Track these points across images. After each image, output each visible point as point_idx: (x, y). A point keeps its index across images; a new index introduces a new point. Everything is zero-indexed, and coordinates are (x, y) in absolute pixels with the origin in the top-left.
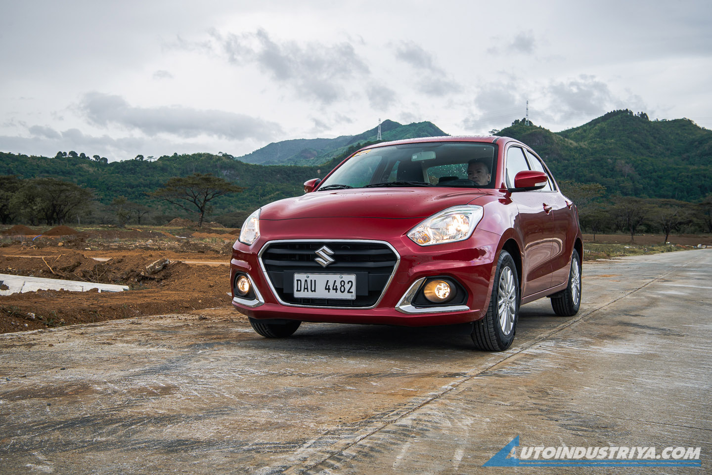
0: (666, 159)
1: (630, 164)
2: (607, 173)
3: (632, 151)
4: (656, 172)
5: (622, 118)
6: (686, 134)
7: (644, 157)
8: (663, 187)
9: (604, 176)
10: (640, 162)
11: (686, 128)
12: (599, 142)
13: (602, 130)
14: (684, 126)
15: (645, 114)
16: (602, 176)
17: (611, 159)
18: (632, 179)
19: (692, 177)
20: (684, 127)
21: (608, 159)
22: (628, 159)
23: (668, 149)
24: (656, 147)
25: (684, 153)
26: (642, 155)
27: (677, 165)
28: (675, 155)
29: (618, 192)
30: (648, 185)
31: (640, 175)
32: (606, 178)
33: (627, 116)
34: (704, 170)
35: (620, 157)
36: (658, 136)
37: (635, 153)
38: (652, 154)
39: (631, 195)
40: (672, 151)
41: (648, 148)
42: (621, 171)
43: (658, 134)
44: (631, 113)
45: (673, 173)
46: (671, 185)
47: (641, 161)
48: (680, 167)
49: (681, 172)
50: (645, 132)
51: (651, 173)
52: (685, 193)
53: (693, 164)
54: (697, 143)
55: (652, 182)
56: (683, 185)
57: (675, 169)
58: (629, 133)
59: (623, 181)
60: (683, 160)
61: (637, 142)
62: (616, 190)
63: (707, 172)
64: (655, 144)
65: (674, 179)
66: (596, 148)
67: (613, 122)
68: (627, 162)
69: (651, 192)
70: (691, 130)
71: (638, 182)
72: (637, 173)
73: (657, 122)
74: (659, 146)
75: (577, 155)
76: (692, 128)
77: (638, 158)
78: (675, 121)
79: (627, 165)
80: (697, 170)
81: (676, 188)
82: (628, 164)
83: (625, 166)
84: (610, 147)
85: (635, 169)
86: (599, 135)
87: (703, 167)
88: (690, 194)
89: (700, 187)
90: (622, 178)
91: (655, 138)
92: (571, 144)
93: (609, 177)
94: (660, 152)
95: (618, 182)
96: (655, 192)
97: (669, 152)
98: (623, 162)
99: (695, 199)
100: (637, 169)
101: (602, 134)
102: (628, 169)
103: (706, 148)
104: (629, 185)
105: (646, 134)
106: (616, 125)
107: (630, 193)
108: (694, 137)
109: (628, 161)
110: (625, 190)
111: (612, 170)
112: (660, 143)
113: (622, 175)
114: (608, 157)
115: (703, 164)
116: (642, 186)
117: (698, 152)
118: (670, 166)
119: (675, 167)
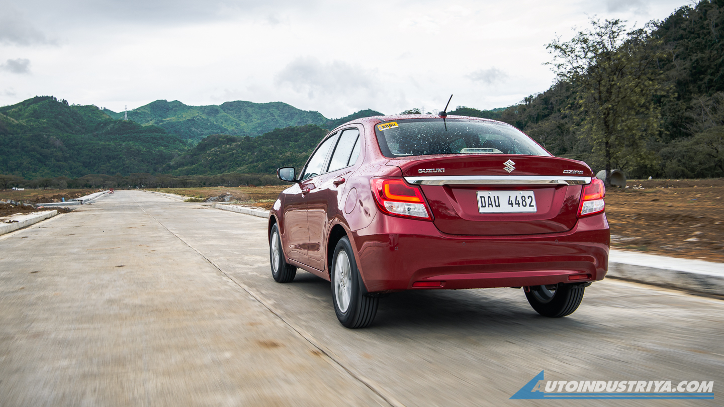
0: (83, 136)
1: (60, 140)
2: (43, 145)
3: (59, 129)
4: (77, 145)
5: (49, 102)
7: (68, 134)
8: (83, 157)
9: (42, 148)
10: (66, 138)
11: (95, 112)
12: (35, 121)
13: (35, 111)
14: (93, 110)
15: (66, 101)
16: (40, 148)
17: (46, 135)
18: (61, 150)
19: (101, 150)
20: (93, 112)
23: (83, 128)
24: (75, 126)
25: (95, 131)
26: (67, 132)
27: (91, 140)
28: (88, 132)
29: (53, 159)
30: (73, 154)
31: (67, 147)
32: (44, 149)
33: (53, 102)
34: (108, 145)
35: (52, 134)
36: (76, 118)
37: (62, 130)
38: (73, 131)
39: (61, 161)
40: (86, 129)
41: (69, 126)
42: (54, 144)
43: (76, 116)
44: (55, 99)
45: (89, 147)
46: (88, 155)
47: (67, 137)
48: (93, 142)
49: (94, 146)
50: (67, 114)
51: (74, 146)
52: (98, 160)
53: (101, 140)
54: (102, 125)
55: (76, 152)
56: (96, 155)
57: (90, 143)
58: (55, 115)
59: (56, 152)
60: (94, 137)
61: (62, 122)
62: (51, 157)
64: (74, 123)
65: (90, 150)
66: (33, 125)
67: (43, 105)
68: (57, 138)
69: (75, 159)
71: (66, 152)
72: (64, 145)
73: (73, 106)
74: (78, 125)
75: (19, 131)
76: (99, 113)
77: (65, 135)
78: (87, 106)
80: (104, 145)
81: (91, 157)
83: (57, 140)
84: (44, 126)
85: (63, 143)
86: (33, 114)
87: (107, 143)
88: (100, 161)
89: (107, 156)
90: (55, 150)
91: (74, 119)
92: (13, 121)
93: (46, 148)
94: (78, 130)
95: (52, 152)
96: (77, 159)
98: (55, 137)
99: (104, 165)
100: (65, 143)
101: (36, 115)
102: (58, 143)
103: (109, 129)
104: (60, 154)
105: (67, 116)
106: (45, 108)
107: (61, 160)
109: (58, 136)
110: (57, 158)
111: (47, 143)
113: (55, 147)
114: (44, 134)
116: (68, 155)
117: (104, 131)
118: (86, 141)
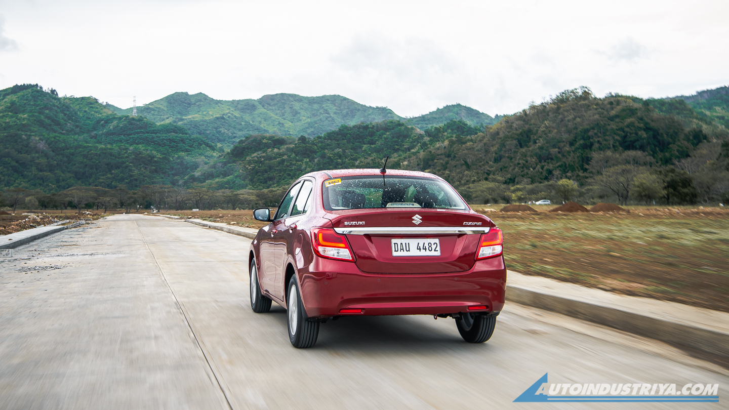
0: (76, 137)
1: (44, 141)
2: (21, 149)
3: (44, 127)
4: (68, 149)
5: (32, 92)
6: (93, 113)
7: (56, 134)
8: (75, 165)
9: (19, 152)
10: (53, 139)
11: (93, 106)
12: (12, 117)
13: (13, 103)
15: (55, 90)
16: (17, 152)
17: (26, 135)
18: (46, 155)
19: (100, 155)
20: (91, 105)
21: (23, 135)
22: (41, 136)
23: (77, 127)
24: (66, 124)
25: (92, 131)
26: (55, 132)
27: (87, 142)
28: (84, 133)
29: (33, 168)
30: (61, 161)
31: (53, 151)
32: (21, 154)
33: (38, 91)
34: (110, 149)
35: (34, 134)
36: (68, 113)
37: (47, 129)
38: (63, 130)
39: (45, 171)
40: (81, 128)
41: (58, 124)
42: (36, 147)
43: (68, 111)
44: (41, 88)
45: (84, 151)
46: (82, 163)
47: (55, 138)
48: (89, 145)
49: (91, 150)
50: (56, 108)
51: (64, 150)
52: (95, 170)
53: (100, 143)
54: (103, 122)
55: (65, 159)
56: (93, 162)
57: (85, 147)
58: (40, 109)
59: (38, 158)
60: (91, 138)
61: (48, 118)
62: (32, 166)
63: (113, 151)
64: (65, 121)
65: (85, 156)
66: (9, 122)
67: (24, 96)
68: (40, 139)
69: (64, 168)
71: (52, 159)
72: (50, 149)
73: (65, 98)
74: (70, 123)
76: (98, 107)
77: (51, 135)
78: (83, 98)
79: (41, 142)
80: (105, 149)
81: (86, 165)
82: (42, 141)
83: (40, 142)
84: (24, 123)
85: (49, 146)
86: (10, 108)
87: (109, 146)
88: (98, 171)
89: (107, 164)
90: (37, 155)
91: (65, 115)
93: (25, 153)
94: (70, 129)
95: (33, 158)
96: (67, 168)
97: (79, 129)
98: (37, 138)
99: (103, 176)
100: (51, 146)
101: (14, 109)
102: (42, 146)
103: (111, 127)
104: (43, 161)
105: (56, 110)
106: (27, 100)
107: (45, 169)
108: (100, 115)
109: (42, 138)
110: (39, 167)
111: (27, 146)
112: (69, 120)
113: (37, 152)
114: (23, 133)
115: (109, 143)
116: (56, 162)
117: (105, 131)
118: (80, 143)
119: (85, 145)
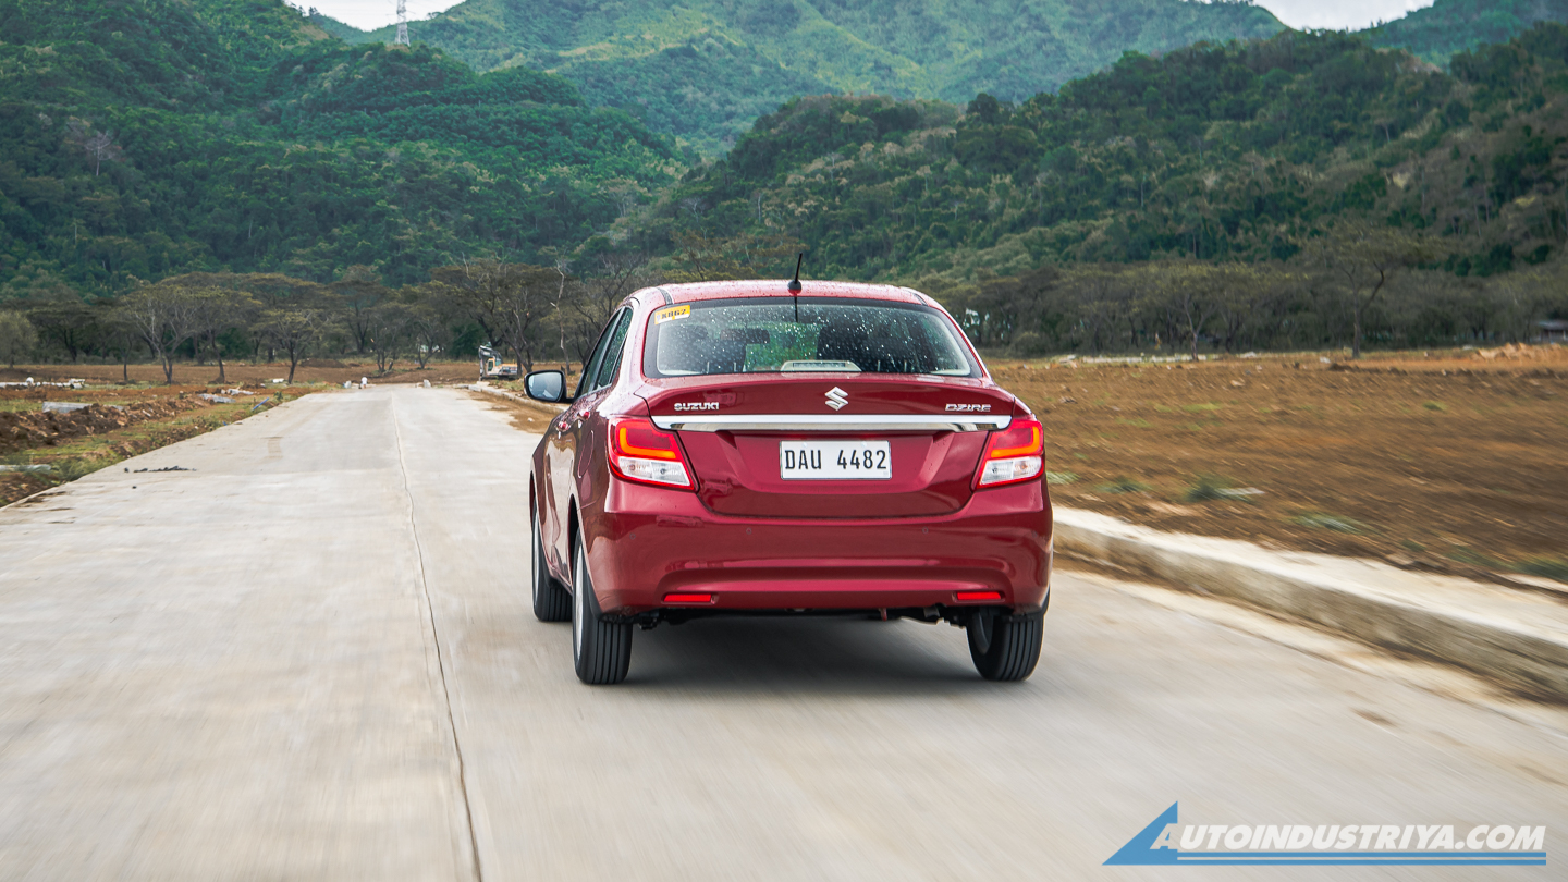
0: (213, 118)
1: (108, 133)
2: (36, 158)
3: (109, 87)
4: (187, 159)
6: (267, 37)
7: (149, 109)
8: (210, 210)
9: (28, 170)
10: (137, 125)
11: (266, 15)
16: (22, 170)
17: (49, 112)
18: (116, 179)
19: (291, 178)
20: (259, 15)
21: (39, 111)
22: (100, 114)
23: (217, 84)
24: (180, 76)
25: (265, 98)
26: (145, 101)
27: (248, 136)
28: (238, 104)
29: (76, 223)
30: (166, 199)
31: (139, 166)
32: (37, 175)
34: (324, 156)
35: (75, 108)
36: (186, 39)
37: (119, 93)
38: (169, 97)
39: (115, 231)
40: (228, 91)
41: (156, 76)
42: (81, 153)
43: (185, 31)
45: (238, 165)
46: (233, 202)
47: (143, 121)
48: (255, 143)
49: (261, 161)
51: (174, 161)
52: (275, 227)
53: (293, 137)
54: (300, 67)
55: (179, 192)
56: (268, 201)
57: (241, 150)
58: (95, 27)
59: (91, 188)
60: (263, 122)
61: (123, 56)
62: (70, 215)
63: (332, 163)
64: (177, 64)
65: (243, 181)
68: (97, 126)
69: (177, 223)
70: (280, 23)
71: (137, 191)
72: (130, 160)
74: (192, 73)
76: (284, 18)
77: (131, 113)
79: (99, 134)
80: (307, 157)
81: (247, 212)
82: (103, 132)
83: (95, 136)
84: (43, 72)
85: (124, 148)
87: (320, 147)
88: (287, 230)
89: (317, 208)
90: (86, 178)
91: (177, 45)
93: (46, 174)
94: (193, 93)
95: (74, 189)
97: (222, 92)
98: (86, 123)
99: (304, 247)
100: (131, 147)
102: (101, 147)
103: (327, 85)
104: (107, 197)
105: (148, 32)
107: (115, 224)
108: (289, 47)
109: (100, 119)
110: (96, 217)
111: (53, 150)
112: (191, 62)
113: (86, 169)
114: (39, 106)
115: (320, 138)
116: (146, 201)
117: (305, 96)
118: (227, 139)
119: (243, 143)
